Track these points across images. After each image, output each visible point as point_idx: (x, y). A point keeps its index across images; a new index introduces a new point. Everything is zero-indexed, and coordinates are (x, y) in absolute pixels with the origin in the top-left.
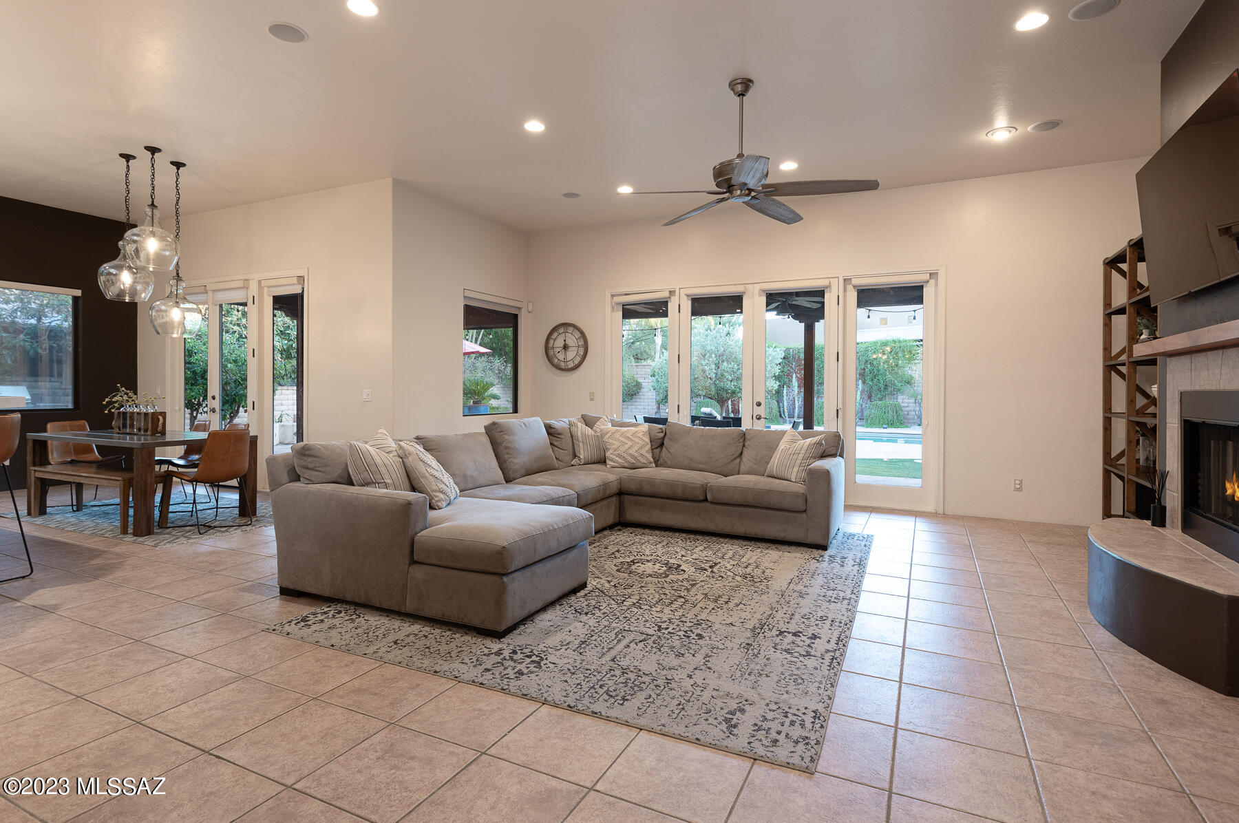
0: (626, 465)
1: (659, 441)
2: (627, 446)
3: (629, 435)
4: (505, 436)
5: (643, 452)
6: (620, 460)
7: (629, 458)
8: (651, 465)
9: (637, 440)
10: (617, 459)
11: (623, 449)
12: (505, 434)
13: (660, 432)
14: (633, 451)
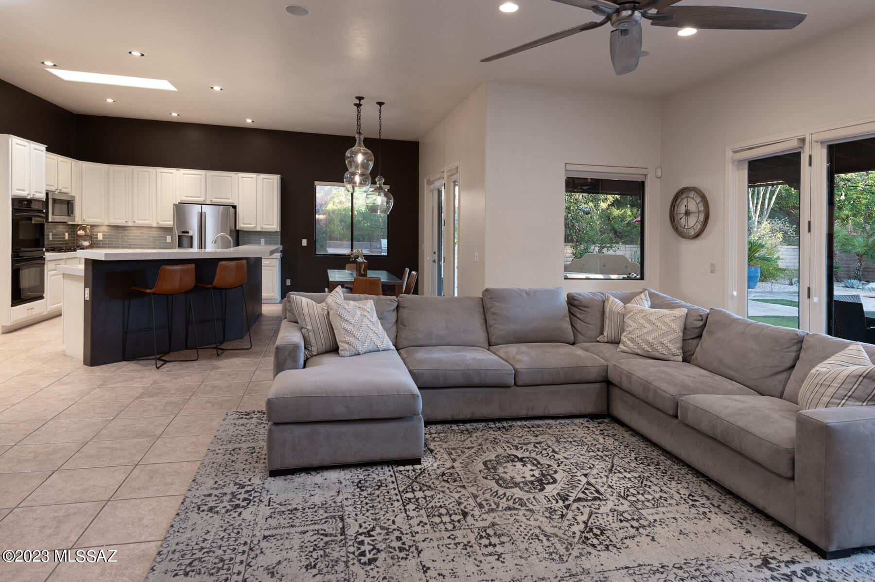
0: (639, 351)
1: (697, 330)
2: (645, 330)
3: (653, 318)
4: (494, 302)
5: (665, 340)
6: (631, 345)
7: (644, 345)
8: (675, 358)
9: (660, 325)
10: (629, 343)
11: (639, 333)
12: (494, 301)
13: (699, 320)
14: (650, 338)
